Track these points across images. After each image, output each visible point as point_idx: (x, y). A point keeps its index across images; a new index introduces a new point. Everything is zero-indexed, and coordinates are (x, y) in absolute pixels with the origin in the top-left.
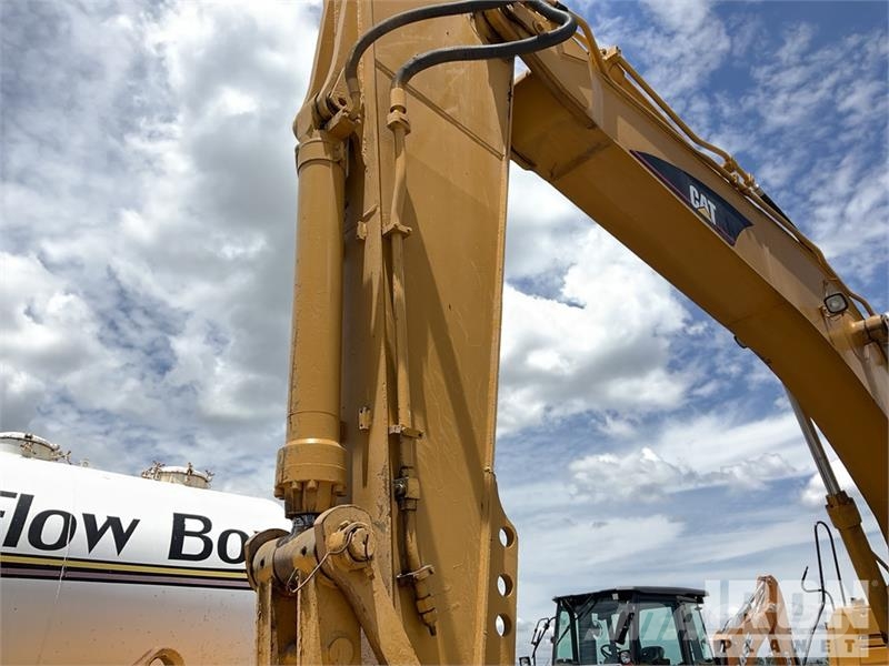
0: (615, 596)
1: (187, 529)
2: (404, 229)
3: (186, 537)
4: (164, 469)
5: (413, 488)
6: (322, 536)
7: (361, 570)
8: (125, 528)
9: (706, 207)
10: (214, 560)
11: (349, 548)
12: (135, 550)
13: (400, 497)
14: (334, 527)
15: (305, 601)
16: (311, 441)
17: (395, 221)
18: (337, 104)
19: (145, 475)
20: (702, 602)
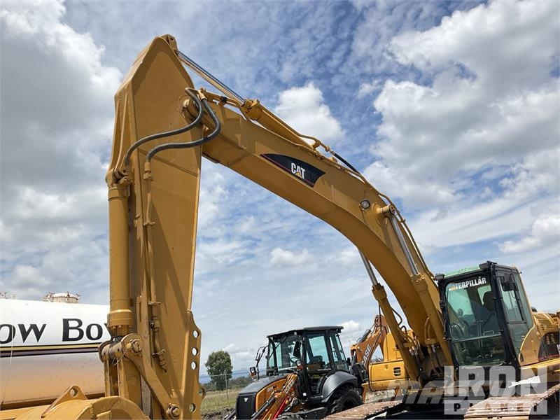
0: (295, 333)
1: (70, 326)
2: (151, 223)
3: (70, 330)
4: (55, 296)
5: (157, 324)
6: (124, 344)
7: (138, 355)
8: (40, 329)
9: (300, 171)
10: (85, 340)
11: (133, 349)
12: (46, 340)
13: (152, 327)
14: (128, 342)
15: (120, 366)
16: (119, 311)
17: (148, 221)
18: (123, 173)
19: (45, 299)
20: (340, 332)
